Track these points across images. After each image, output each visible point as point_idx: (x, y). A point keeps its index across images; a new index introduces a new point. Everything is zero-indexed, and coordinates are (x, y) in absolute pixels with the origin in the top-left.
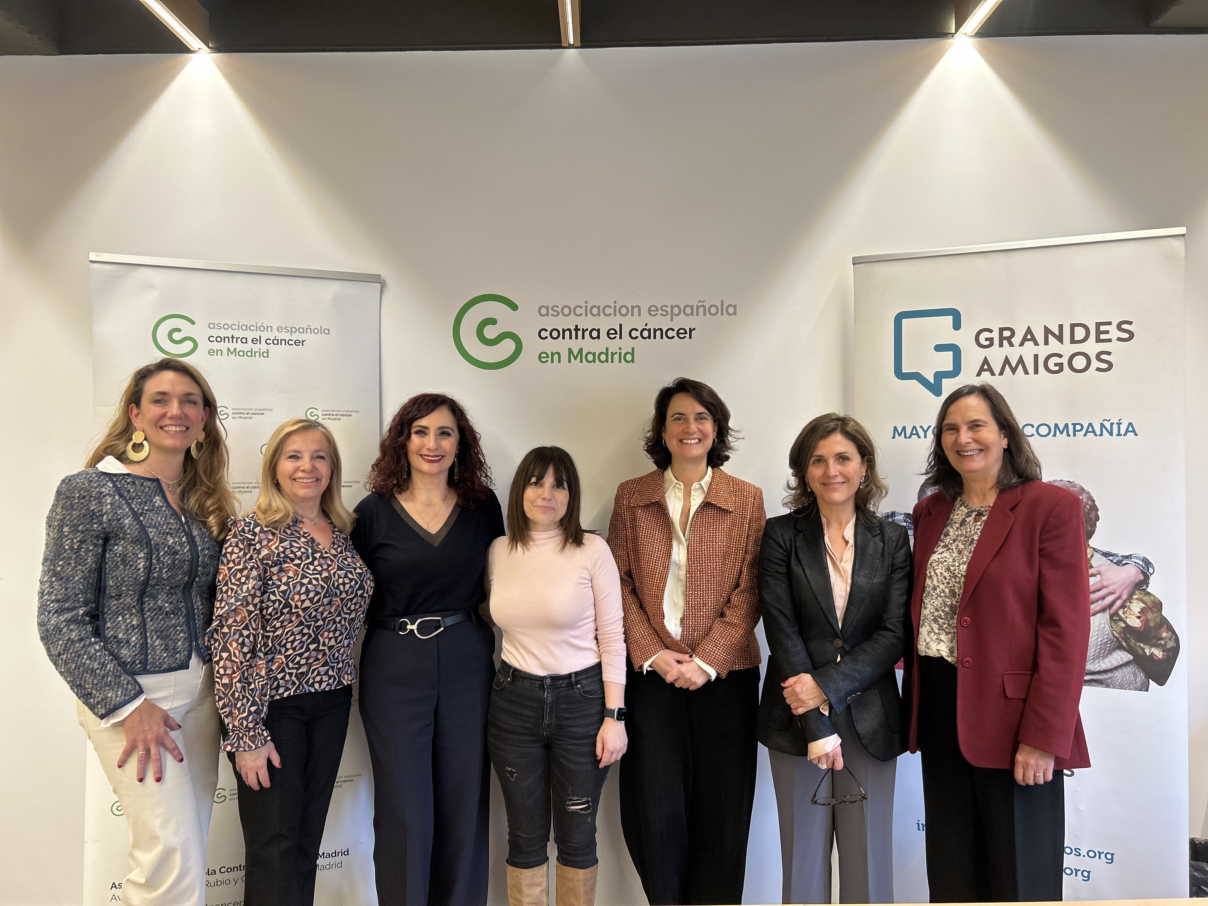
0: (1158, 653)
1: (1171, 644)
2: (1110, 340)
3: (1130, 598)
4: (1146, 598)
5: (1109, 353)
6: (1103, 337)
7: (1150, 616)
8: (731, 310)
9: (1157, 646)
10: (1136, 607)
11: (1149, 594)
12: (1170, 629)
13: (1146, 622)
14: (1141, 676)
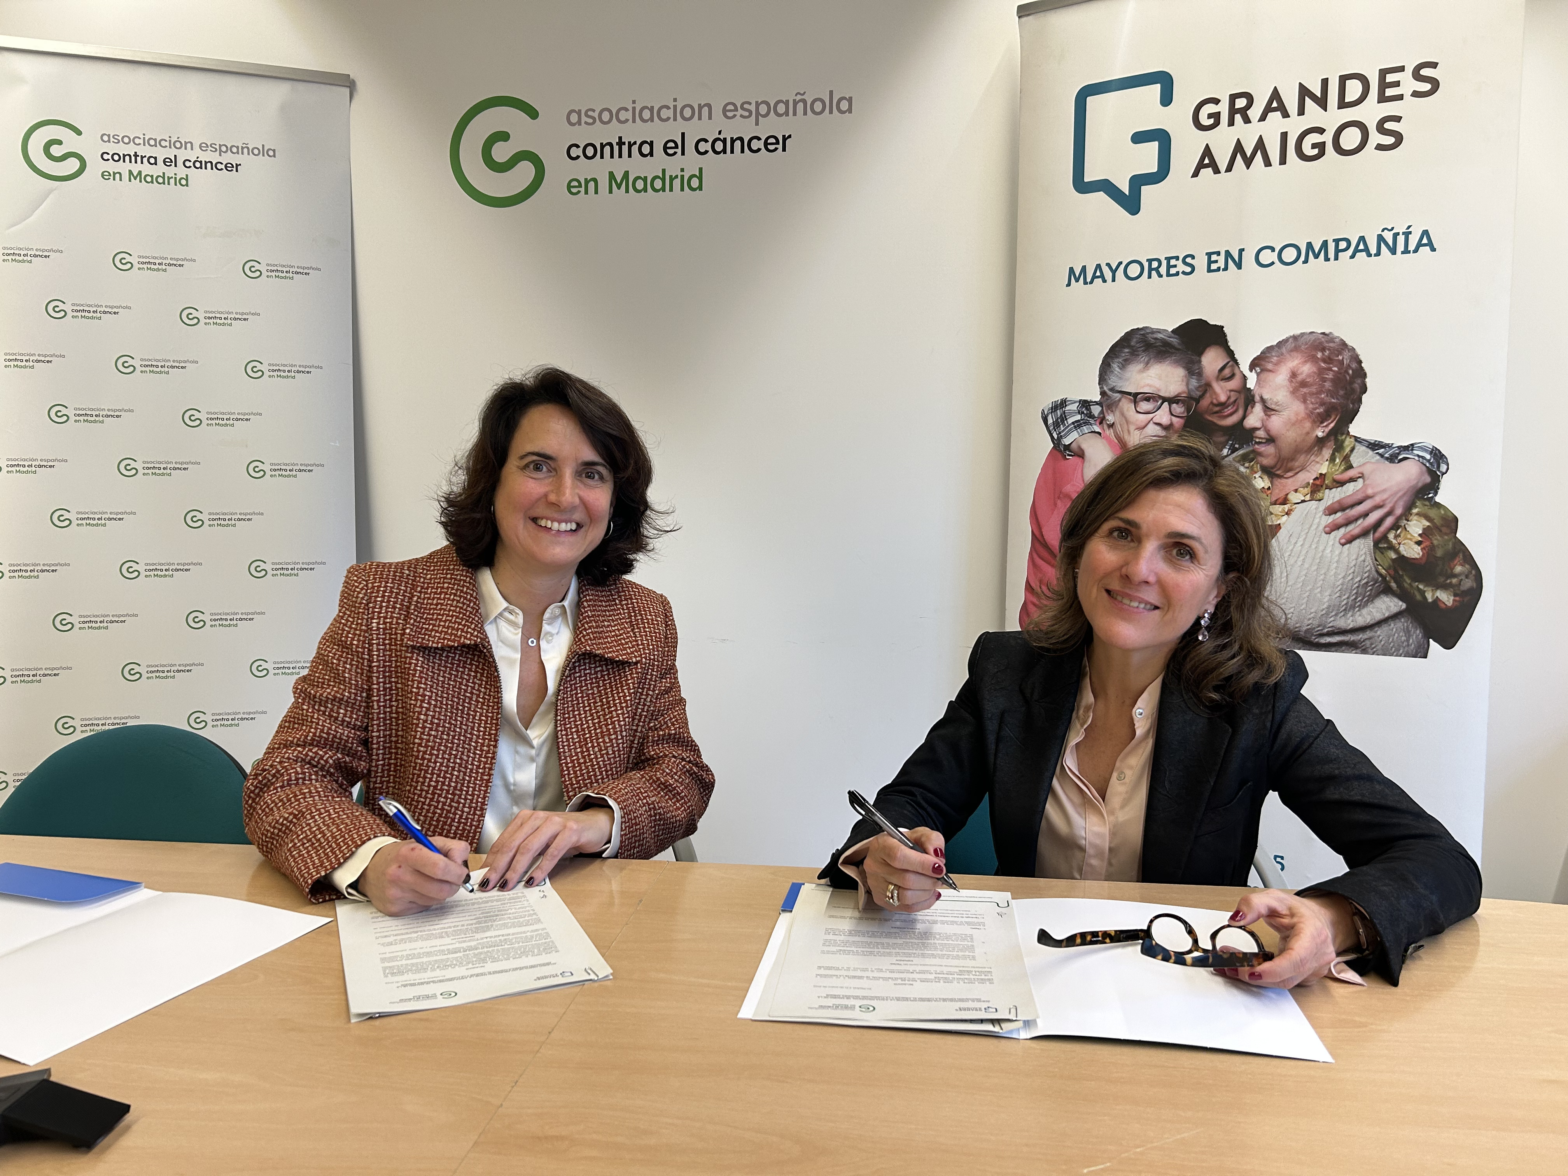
0: (1446, 598)
1: (1468, 584)
2: (1400, 97)
3: (1407, 513)
4: (1433, 513)
5: (1398, 119)
6: (1389, 92)
7: (1437, 540)
8: (844, 105)
9: (1444, 587)
10: (1416, 527)
11: (1438, 505)
12: (1469, 559)
13: (1430, 551)
14: (1417, 634)
